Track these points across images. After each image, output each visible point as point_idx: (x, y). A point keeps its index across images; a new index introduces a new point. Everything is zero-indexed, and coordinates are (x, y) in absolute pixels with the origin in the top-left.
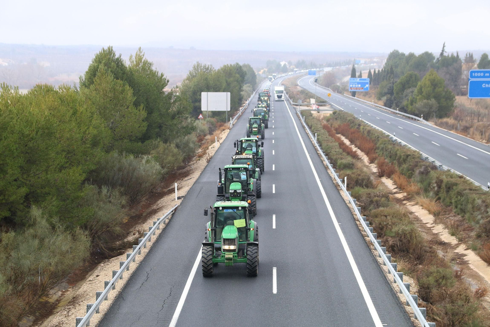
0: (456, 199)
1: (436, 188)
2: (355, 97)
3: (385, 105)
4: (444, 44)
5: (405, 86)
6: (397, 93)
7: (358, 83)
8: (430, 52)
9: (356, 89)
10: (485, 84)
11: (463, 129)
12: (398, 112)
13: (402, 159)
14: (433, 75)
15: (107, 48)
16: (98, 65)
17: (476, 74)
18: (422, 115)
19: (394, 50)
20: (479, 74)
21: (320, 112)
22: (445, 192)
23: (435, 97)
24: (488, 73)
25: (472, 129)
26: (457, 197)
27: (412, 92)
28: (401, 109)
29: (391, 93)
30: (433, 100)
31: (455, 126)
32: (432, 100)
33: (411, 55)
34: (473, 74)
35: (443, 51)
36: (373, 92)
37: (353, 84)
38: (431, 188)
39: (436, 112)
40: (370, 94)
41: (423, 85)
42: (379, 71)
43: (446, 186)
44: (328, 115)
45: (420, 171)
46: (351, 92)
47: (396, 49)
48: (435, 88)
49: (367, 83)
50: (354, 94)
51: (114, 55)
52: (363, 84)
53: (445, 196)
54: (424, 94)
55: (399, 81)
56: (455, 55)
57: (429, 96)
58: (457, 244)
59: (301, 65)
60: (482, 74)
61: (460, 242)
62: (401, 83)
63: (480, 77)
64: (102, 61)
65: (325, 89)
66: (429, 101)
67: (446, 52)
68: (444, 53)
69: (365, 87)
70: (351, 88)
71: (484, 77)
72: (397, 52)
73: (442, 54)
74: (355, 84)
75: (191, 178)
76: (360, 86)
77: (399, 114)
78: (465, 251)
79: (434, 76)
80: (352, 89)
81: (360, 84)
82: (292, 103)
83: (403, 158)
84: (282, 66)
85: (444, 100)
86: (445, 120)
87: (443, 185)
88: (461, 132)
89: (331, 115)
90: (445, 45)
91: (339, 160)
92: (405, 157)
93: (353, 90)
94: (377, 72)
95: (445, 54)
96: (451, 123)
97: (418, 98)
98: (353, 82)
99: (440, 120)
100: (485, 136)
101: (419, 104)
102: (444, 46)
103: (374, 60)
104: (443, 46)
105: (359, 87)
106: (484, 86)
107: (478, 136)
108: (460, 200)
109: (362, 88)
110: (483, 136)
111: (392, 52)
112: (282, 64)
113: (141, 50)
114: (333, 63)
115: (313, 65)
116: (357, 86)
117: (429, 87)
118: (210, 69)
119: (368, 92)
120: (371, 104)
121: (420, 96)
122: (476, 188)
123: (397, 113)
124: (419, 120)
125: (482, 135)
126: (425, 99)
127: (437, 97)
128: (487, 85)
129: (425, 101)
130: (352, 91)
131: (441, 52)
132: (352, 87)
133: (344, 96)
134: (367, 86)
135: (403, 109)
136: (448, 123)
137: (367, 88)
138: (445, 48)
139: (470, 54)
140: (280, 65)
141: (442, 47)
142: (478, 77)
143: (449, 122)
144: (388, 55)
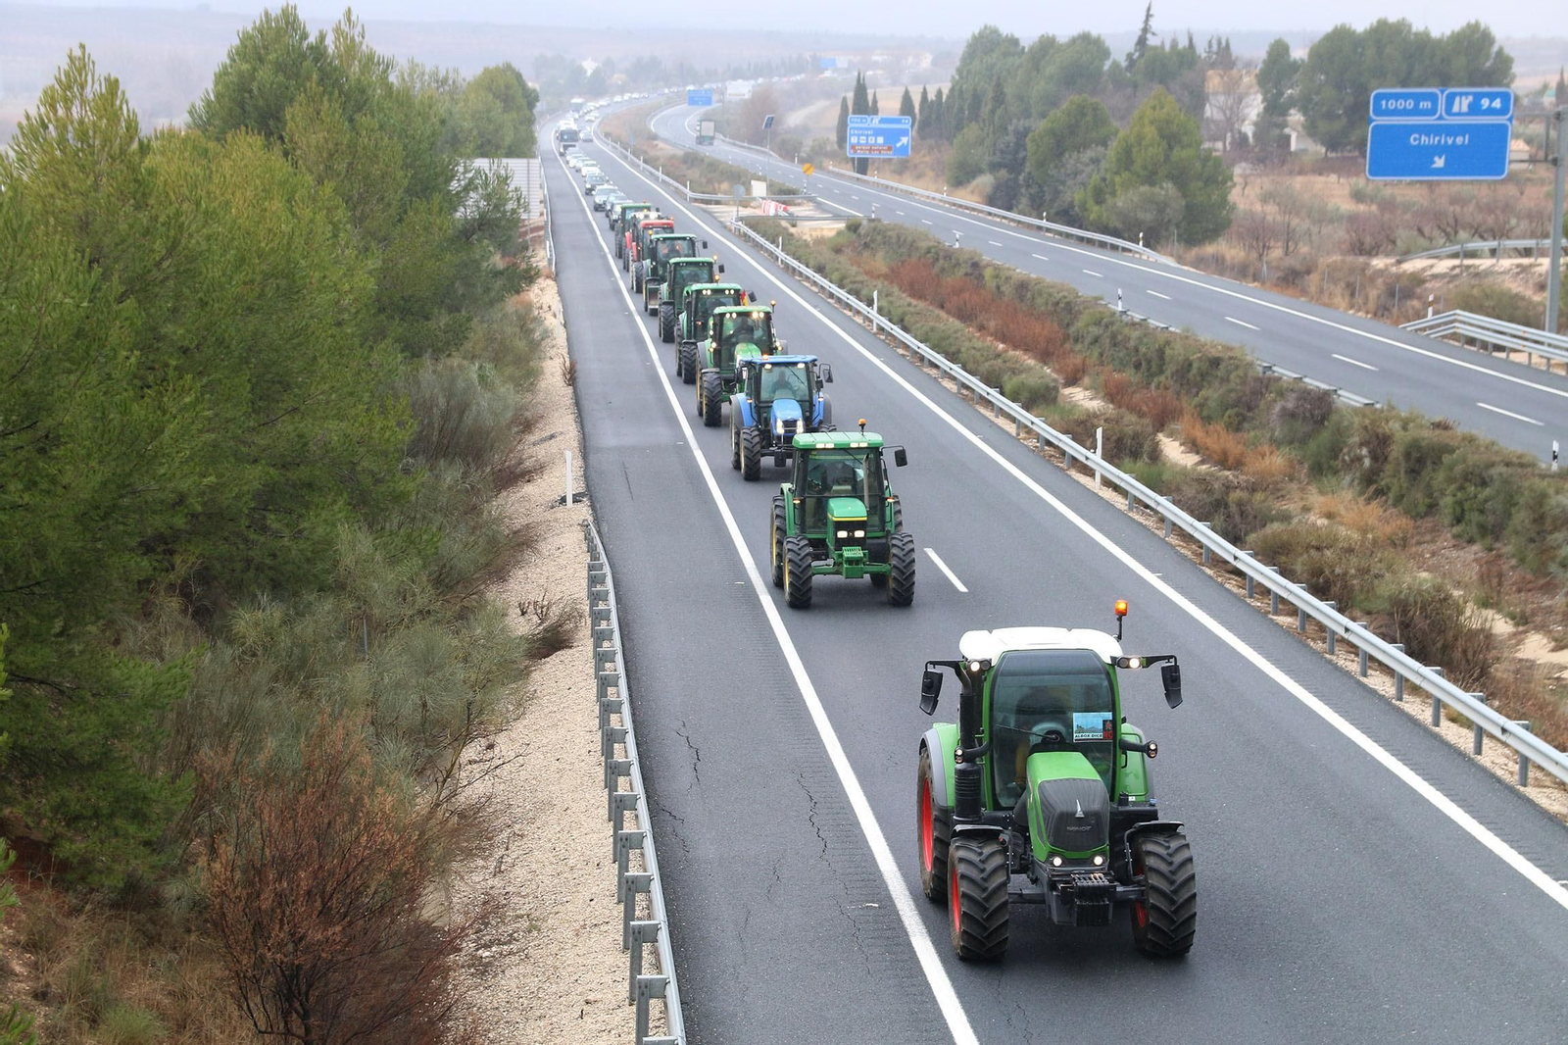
0: (1459, 494)
1: (1367, 462)
2: (865, 174)
3: (991, 202)
4: (1149, 9)
5: (1063, 141)
6: (1041, 164)
7: (877, 132)
8: (1094, 33)
9: (870, 150)
10: (1417, 136)
11: (1284, 279)
12: (1044, 223)
13: (1194, 371)
14: (1162, 108)
15: (279, 12)
16: (255, 70)
17: (1392, 104)
18: (1141, 235)
19: (986, 27)
20: (1401, 104)
21: (799, 223)
22: (1402, 475)
23: (1171, 177)
24: (1426, 100)
25: (1314, 278)
26: (1461, 488)
27: (1096, 161)
28: (1057, 214)
29: (1015, 166)
30: (1169, 186)
31: (1251, 270)
32: (1164, 185)
33: (1047, 45)
34: (1384, 102)
35: (1145, 30)
36: (927, 159)
37: (859, 136)
38: (1344, 461)
39: (1178, 226)
40: (916, 166)
41: (1132, 139)
42: (939, 93)
43: (1407, 455)
44: (832, 234)
45: (1284, 409)
46: (853, 159)
47: (992, 23)
48: (1171, 148)
49: (904, 133)
50: (862, 166)
51: (305, 36)
52: (892, 136)
53: (1405, 485)
54: (1137, 167)
55: (1040, 126)
56: (1183, 43)
57: (1154, 173)
58: (1515, 634)
59: (644, 72)
60: (1410, 104)
61: (1521, 628)
62: (1052, 132)
63: (1405, 112)
64: (267, 54)
65: (750, 149)
66: (1157, 190)
67: (1154, 34)
68: (1149, 36)
69: (898, 145)
70: (853, 147)
71: (1416, 112)
72: (995, 31)
73: (1142, 42)
74: (867, 136)
75: (552, 437)
76: (880, 140)
77: (1048, 230)
78: (1554, 654)
79: (1165, 110)
80: (855, 152)
81: (880, 135)
82: (690, 194)
83: (1199, 368)
84: (589, 73)
85: (1200, 184)
86: (1210, 249)
87: (1396, 451)
88: (1276, 285)
89: (839, 233)
90: (1151, 12)
91: (1006, 378)
92: (1205, 366)
93: (860, 155)
94: (931, 96)
95: (1152, 41)
96: (1233, 258)
97: (1117, 179)
98: (862, 129)
99: (1195, 251)
100: (1367, 298)
101: (1126, 199)
102: (1148, 16)
103: (875, 58)
104: (1145, 14)
105: (880, 145)
106: (1415, 140)
107: (1341, 301)
108: (1475, 497)
109: (890, 149)
110: (1359, 300)
111: (977, 32)
112: (589, 66)
113: (353, 18)
114: (749, 65)
115: (685, 73)
116: (872, 140)
117: (1152, 145)
118: (451, 82)
119: (907, 161)
120: (941, 201)
121: (1126, 175)
122: (1523, 461)
123: (1040, 228)
124: (1130, 251)
125: (1352, 295)
126: (1142, 184)
127: (1180, 178)
128: (1423, 138)
129: (1145, 189)
130: (856, 156)
131: (1140, 33)
132: (859, 144)
133: (829, 172)
134: (905, 140)
135: (1067, 216)
136: (1223, 258)
137: (904, 148)
138: (1154, 23)
139: (1219, 43)
140: (581, 71)
141: (1144, 18)
142: (1395, 112)
143: (1228, 258)
144: (965, 44)
